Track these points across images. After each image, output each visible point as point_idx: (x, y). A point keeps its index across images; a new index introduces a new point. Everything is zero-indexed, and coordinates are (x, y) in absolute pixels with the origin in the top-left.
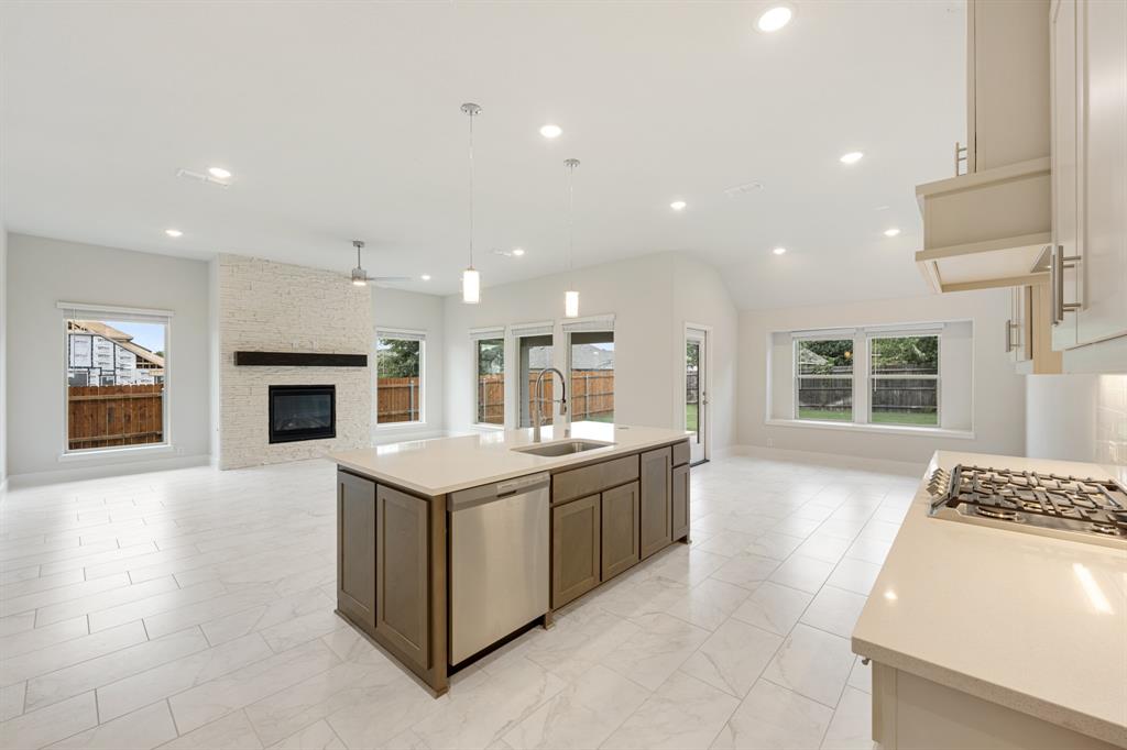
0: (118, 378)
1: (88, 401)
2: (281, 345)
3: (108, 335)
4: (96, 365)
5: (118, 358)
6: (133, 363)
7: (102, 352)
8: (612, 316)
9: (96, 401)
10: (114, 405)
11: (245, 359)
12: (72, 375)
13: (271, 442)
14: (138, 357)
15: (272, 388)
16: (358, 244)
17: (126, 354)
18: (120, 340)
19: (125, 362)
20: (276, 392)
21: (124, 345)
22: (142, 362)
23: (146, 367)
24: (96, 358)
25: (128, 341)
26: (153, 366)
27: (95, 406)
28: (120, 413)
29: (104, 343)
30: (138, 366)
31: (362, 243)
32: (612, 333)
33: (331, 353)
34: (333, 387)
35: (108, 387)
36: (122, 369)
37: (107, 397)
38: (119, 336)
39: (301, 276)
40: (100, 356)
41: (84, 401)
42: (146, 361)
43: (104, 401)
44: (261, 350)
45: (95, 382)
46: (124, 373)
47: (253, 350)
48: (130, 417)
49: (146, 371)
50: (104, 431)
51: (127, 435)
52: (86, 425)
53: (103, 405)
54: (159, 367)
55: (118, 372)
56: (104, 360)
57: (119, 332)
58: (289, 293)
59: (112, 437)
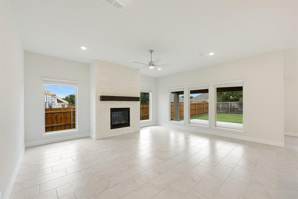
0: (53, 105)
1: (50, 113)
2: (114, 94)
3: (50, 94)
4: (48, 102)
6: (56, 101)
7: (49, 98)
8: (244, 80)
9: (52, 113)
10: (57, 114)
11: (104, 98)
13: (111, 129)
14: (57, 99)
15: (111, 109)
16: (151, 51)
17: (55, 99)
18: (53, 95)
19: (54, 101)
20: (113, 110)
22: (59, 101)
23: (60, 102)
24: (48, 100)
25: (55, 95)
26: (61, 102)
27: (52, 115)
28: (59, 117)
29: (49, 96)
30: (58, 102)
31: (153, 51)
32: (242, 87)
33: (129, 96)
34: (129, 108)
37: (55, 112)
39: (120, 69)
41: (48, 113)
43: (54, 113)
47: (105, 95)
48: (62, 118)
49: (59, 103)
50: (54, 123)
51: (61, 124)
52: (49, 121)
53: (54, 114)
54: (63, 102)
55: (53, 103)
56: (49, 100)
57: (53, 93)
58: (116, 75)
59: (57, 125)
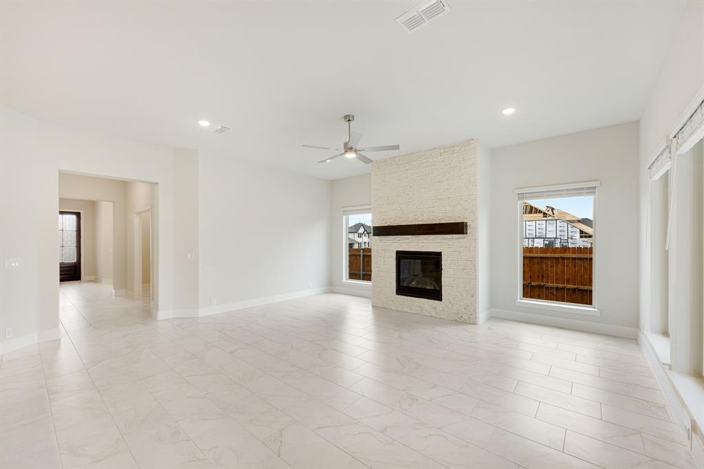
0: (570, 244)
2: (402, 220)
3: (567, 218)
4: (558, 236)
5: (569, 232)
6: (578, 235)
7: (561, 229)
12: (547, 242)
14: (581, 231)
15: (398, 253)
17: (574, 229)
18: (571, 222)
19: (573, 234)
20: (401, 256)
21: (574, 224)
22: (583, 234)
23: (586, 237)
24: (558, 233)
26: (589, 236)
29: (562, 224)
30: (581, 237)
34: (439, 254)
35: (565, 249)
36: (572, 238)
38: (572, 219)
40: (560, 231)
42: (586, 233)
44: (391, 224)
45: (558, 245)
46: (573, 241)
47: (386, 225)
49: (584, 239)
55: (570, 240)
56: (562, 233)
57: (574, 217)
